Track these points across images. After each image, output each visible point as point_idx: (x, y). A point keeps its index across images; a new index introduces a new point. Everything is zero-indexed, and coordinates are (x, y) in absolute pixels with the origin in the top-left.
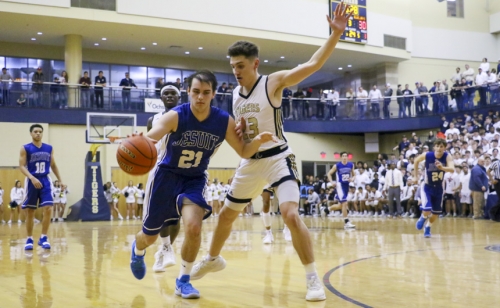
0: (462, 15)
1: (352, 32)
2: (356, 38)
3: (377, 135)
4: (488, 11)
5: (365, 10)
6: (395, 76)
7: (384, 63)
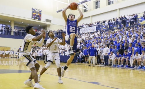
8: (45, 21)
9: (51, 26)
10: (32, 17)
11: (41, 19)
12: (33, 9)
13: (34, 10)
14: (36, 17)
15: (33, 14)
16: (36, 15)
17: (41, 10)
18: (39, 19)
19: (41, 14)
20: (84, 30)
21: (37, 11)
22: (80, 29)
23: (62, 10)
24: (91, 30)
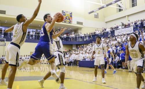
0: (98, 18)
1: (68, 21)
2: (69, 22)
3: (76, 45)
4: (104, 17)
5: (72, 16)
6: (81, 31)
7: (78, 28)
8: (76, 23)
9: (82, 29)
10: (63, 21)
12: (63, 11)
13: (65, 13)
16: (66, 18)
17: (72, 13)
20: (119, 31)
21: (67, 13)
22: (115, 31)
23: (94, 11)
24: (128, 31)
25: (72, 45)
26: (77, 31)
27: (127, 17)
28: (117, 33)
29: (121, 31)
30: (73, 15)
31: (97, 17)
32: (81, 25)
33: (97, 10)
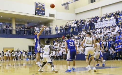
7: (49, 21)
8: (48, 16)
9: (53, 21)
10: (36, 13)
11: (44, 14)
12: (35, 3)
13: (37, 4)
14: (39, 12)
15: (36, 9)
16: (39, 10)
17: (44, 4)
18: (43, 14)
19: (44, 8)
21: (40, 5)
22: (95, 24)
23: (69, 3)
24: (109, 24)
25: (44, 39)
26: (48, 24)
27: (100, 8)
28: (97, 26)
29: (101, 24)
30: (45, 7)
31: (67, 8)
32: (53, 17)
33: (73, 1)
